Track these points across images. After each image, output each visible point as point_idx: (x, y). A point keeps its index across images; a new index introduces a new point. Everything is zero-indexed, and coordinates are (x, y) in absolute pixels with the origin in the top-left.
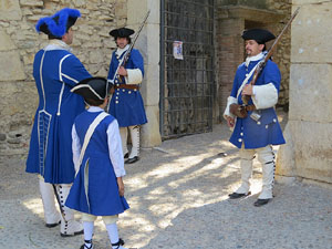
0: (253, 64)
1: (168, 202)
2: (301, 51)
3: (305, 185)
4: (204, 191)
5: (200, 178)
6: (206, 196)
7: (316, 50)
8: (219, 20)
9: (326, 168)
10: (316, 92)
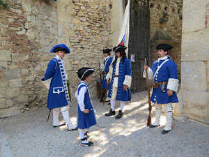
0: (162, 61)
1: (120, 126)
2: (187, 55)
3: (190, 122)
4: (138, 122)
5: (137, 114)
6: (138, 124)
7: (195, 54)
8: (151, 46)
9: (201, 114)
10: (195, 76)
